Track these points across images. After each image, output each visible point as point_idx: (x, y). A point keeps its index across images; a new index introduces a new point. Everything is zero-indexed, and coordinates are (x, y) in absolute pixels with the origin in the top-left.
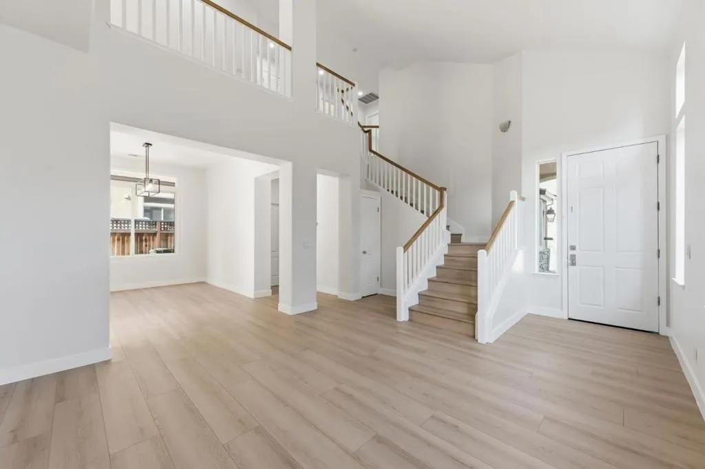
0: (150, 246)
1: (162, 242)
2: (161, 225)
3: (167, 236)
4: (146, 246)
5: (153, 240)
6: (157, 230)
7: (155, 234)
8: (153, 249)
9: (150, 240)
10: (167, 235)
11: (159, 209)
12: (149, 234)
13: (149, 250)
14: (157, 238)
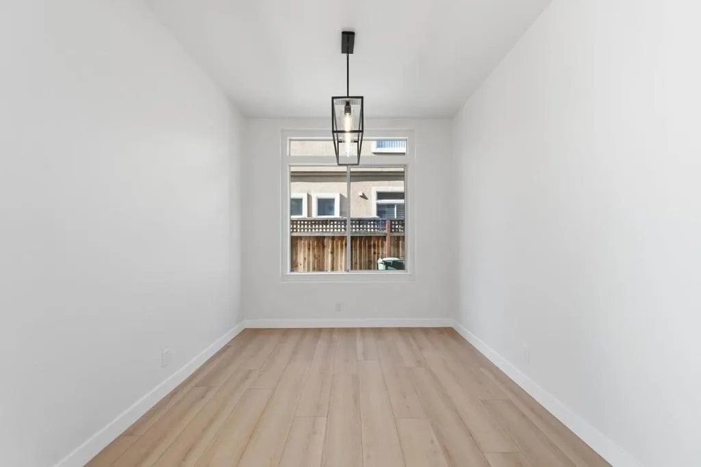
0: (378, 254)
1: (392, 248)
2: (391, 225)
3: (398, 241)
4: (375, 253)
5: (382, 246)
6: (386, 231)
7: (384, 238)
8: (382, 258)
9: (378, 246)
10: (398, 238)
11: (392, 206)
12: (378, 238)
13: (378, 259)
14: (387, 244)
